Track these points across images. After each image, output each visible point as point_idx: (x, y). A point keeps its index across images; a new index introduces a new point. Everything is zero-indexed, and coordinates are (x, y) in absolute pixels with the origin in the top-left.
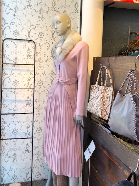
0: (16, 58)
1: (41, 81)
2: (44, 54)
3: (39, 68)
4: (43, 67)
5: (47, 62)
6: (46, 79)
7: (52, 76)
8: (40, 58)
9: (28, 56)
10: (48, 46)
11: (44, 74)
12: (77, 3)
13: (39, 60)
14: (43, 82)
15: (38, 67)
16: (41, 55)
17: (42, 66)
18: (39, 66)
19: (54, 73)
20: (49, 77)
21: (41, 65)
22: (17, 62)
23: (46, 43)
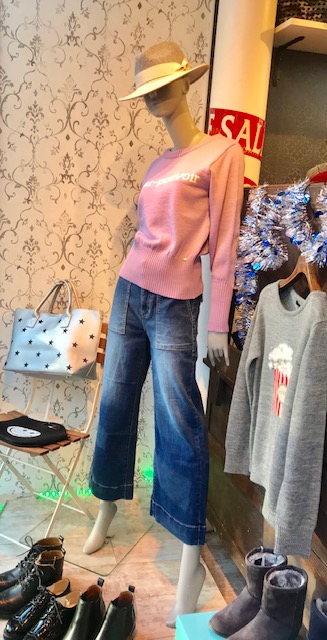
10: (120, 151)
12: (201, 36)
23: (114, 144)
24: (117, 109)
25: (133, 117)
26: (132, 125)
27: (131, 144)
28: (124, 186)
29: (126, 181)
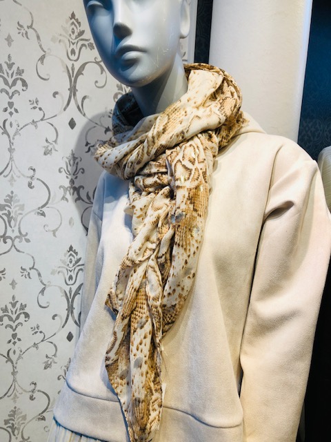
10: (52, 138)
23: (40, 124)
24: (42, 59)
25: (74, 76)
26: (73, 90)
27: (72, 124)
28: (64, 198)
29: (65, 189)
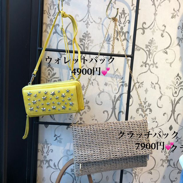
0: (86, 35)
1: (147, 104)
2: (163, 31)
3: (145, 69)
4: (157, 67)
5: (166, 53)
6: (160, 98)
7: (176, 92)
8: (151, 42)
9: (118, 33)
11: (157, 86)
13: (147, 46)
14: (151, 107)
15: (142, 66)
16: (154, 32)
17: (154, 64)
18: (145, 64)
19: (181, 83)
20: (169, 93)
21: (152, 60)
22: (90, 48)
